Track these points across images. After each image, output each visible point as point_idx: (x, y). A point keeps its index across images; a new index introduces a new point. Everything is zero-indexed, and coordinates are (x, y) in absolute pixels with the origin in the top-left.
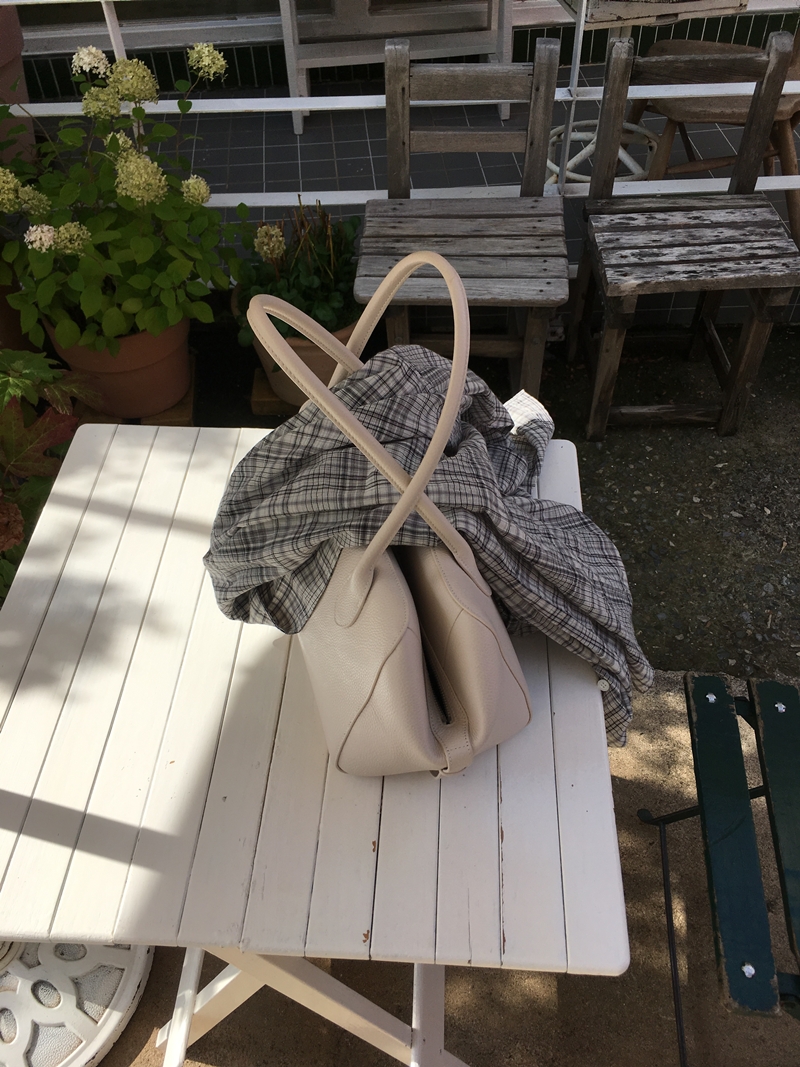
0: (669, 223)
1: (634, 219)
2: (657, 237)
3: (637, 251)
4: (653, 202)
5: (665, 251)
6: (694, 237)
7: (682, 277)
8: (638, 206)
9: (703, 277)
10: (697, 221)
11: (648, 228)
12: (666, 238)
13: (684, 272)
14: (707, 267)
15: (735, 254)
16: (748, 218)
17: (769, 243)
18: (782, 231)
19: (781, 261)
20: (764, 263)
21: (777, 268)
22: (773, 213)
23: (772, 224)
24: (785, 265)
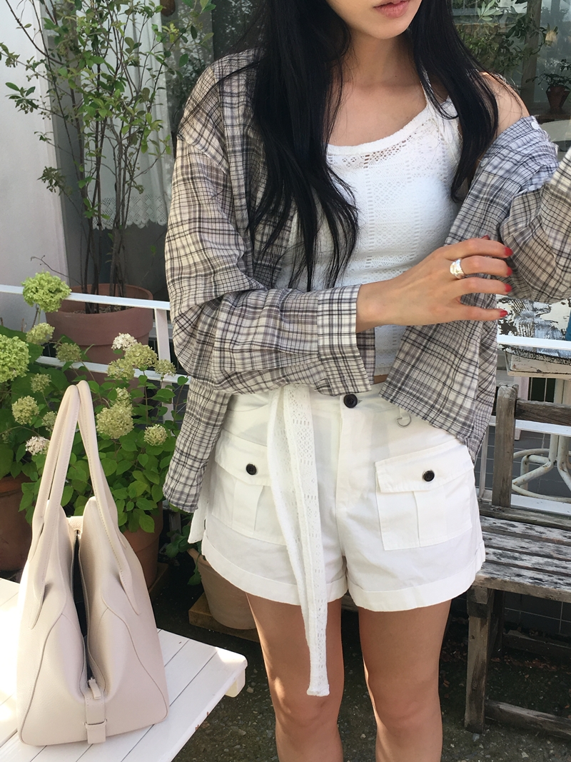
0: (543, 536)
1: (514, 526)
2: (524, 544)
3: (500, 551)
4: (541, 517)
5: (524, 557)
6: (560, 552)
7: (527, 582)
8: (525, 518)
9: (546, 586)
11: (523, 536)
12: (534, 547)
13: (531, 578)
14: (555, 578)
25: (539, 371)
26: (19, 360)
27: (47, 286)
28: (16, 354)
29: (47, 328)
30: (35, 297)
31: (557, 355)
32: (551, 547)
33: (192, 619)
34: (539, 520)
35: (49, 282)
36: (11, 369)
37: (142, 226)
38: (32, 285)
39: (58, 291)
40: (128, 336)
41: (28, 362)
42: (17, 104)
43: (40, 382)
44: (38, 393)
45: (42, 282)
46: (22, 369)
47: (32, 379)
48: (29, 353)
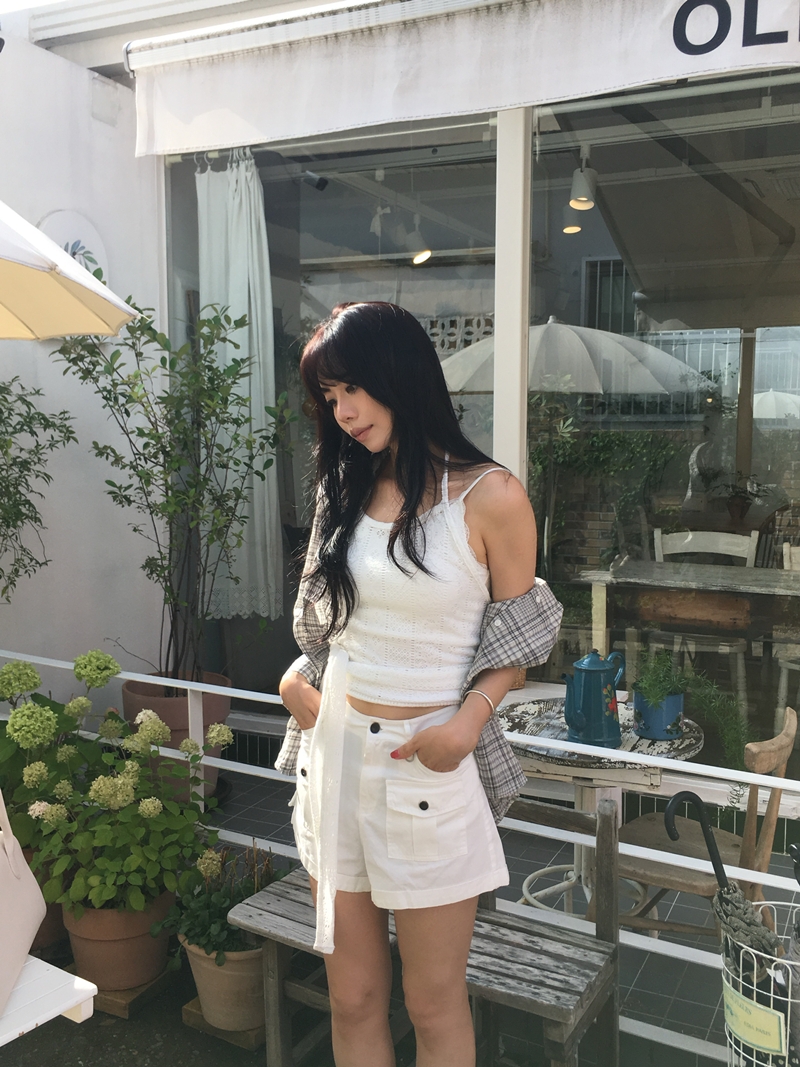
0: (505, 938)
1: (480, 926)
2: (481, 944)
4: (513, 921)
5: (476, 956)
6: (512, 954)
8: (496, 919)
9: (480, 984)
10: (530, 945)
11: (485, 937)
12: (490, 948)
14: (491, 978)
15: (527, 977)
16: (576, 957)
17: (567, 978)
18: (594, 974)
19: (559, 994)
20: (543, 990)
21: (549, 997)
22: (603, 959)
23: (592, 967)
24: (558, 998)
25: (539, 771)
26: (44, 729)
27: (95, 663)
28: (42, 722)
29: (84, 701)
30: (83, 673)
31: (545, 753)
32: (504, 950)
33: (185, 1017)
34: (510, 923)
35: (98, 659)
36: (34, 736)
38: (82, 661)
39: (107, 668)
40: (150, 712)
41: (53, 731)
42: (115, 499)
43: (65, 752)
44: (62, 763)
45: (92, 659)
46: (45, 737)
47: (59, 749)
48: (57, 723)
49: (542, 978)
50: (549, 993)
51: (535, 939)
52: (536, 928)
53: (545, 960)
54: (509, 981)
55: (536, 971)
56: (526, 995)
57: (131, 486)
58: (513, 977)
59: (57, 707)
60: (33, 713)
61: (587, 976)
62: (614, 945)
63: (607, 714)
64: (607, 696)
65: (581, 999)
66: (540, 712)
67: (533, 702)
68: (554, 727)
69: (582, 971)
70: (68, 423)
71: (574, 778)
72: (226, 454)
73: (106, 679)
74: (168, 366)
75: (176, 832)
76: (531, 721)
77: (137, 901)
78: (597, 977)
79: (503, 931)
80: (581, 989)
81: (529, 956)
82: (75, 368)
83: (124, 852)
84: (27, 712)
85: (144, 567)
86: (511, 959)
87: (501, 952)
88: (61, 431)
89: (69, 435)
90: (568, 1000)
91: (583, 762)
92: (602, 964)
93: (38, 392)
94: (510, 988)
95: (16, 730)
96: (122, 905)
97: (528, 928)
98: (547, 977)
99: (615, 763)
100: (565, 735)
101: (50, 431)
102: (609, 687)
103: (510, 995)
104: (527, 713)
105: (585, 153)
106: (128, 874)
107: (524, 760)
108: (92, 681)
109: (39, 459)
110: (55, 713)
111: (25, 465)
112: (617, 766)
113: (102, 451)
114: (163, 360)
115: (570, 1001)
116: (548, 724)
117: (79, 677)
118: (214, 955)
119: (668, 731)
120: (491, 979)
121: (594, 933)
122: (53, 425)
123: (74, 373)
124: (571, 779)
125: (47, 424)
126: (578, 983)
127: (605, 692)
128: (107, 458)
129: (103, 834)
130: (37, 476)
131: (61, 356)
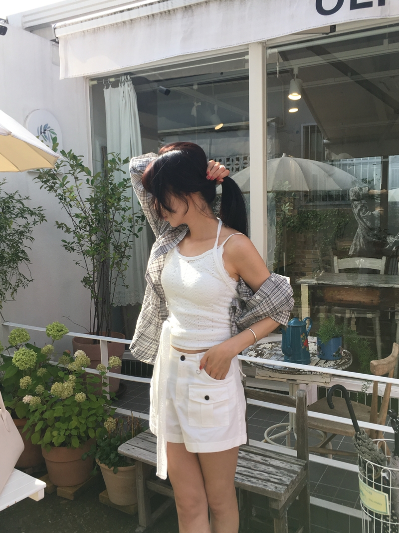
0: (252, 458)
8: (248, 450)
9: (238, 481)
10: (264, 462)
11: (242, 458)
12: (244, 463)
15: (262, 477)
16: (287, 467)
17: (281, 478)
18: (295, 476)
19: (277, 485)
20: (269, 484)
21: (271, 487)
22: (300, 468)
23: (294, 472)
24: (276, 487)
25: (270, 377)
26: (30, 360)
27: (56, 328)
28: (29, 357)
29: (50, 347)
30: (50, 333)
31: (272, 367)
32: (251, 464)
33: (100, 499)
34: (255, 451)
35: (57, 326)
36: (26, 364)
37: (133, 305)
38: (49, 327)
39: (62, 330)
41: (35, 361)
42: (66, 249)
43: (41, 371)
44: (40, 377)
45: (54, 326)
46: (31, 364)
47: (38, 370)
48: (37, 357)
49: (269, 478)
50: (272, 485)
51: (267, 459)
52: (268, 454)
53: (271, 469)
54: (252, 479)
55: (266, 475)
56: (261, 486)
57: (74, 242)
58: (255, 478)
59: (37, 350)
60: (25, 352)
61: (292, 477)
62: (306, 462)
63: (303, 347)
64: (303, 339)
65: (288, 488)
66: (272, 347)
67: (269, 343)
68: (278, 355)
69: (289, 474)
70: (42, 212)
71: (287, 379)
72: (119, 226)
73: (61, 336)
74: (90, 183)
75: (94, 409)
76: (267, 352)
77: (75, 443)
78: (296, 477)
79: (251, 455)
80: (288, 483)
81: (263, 467)
82: (46, 186)
83: (69, 419)
84: (22, 352)
85: (82, 282)
86: (254, 469)
87: (249, 465)
88: (39, 217)
89: (42, 218)
90: (281, 489)
91: (290, 372)
92: (299, 471)
93: (28, 198)
94: (253, 483)
95: (17, 361)
96: (69, 445)
97: (264, 454)
98: (272, 477)
99: (307, 372)
100: (283, 359)
101: (34, 217)
102: (304, 334)
103: (252, 486)
104: (265, 348)
105: (296, 71)
106: (71, 430)
107: (262, 371)
108: (55, 337)
109: (29, 230)
110: (35, 352)
111: (22, 233)
112: (308, 373)
113: (60, 226)
114: (88, 180)
115: (282, 489)
116: (275, 353)
117: (49, 335)
118: (112, 468)
119: (334, 355)
120: (244, 479)
121: (296, 456)
122: (35, 213)
123: (45, 188)
124: (285, 380)
125: (32, 213)
126: (287, 480)
127: (301, 337)
128: (63, 229)
129: (59, 411)
130: (27, 238)
131: (39, 180)
